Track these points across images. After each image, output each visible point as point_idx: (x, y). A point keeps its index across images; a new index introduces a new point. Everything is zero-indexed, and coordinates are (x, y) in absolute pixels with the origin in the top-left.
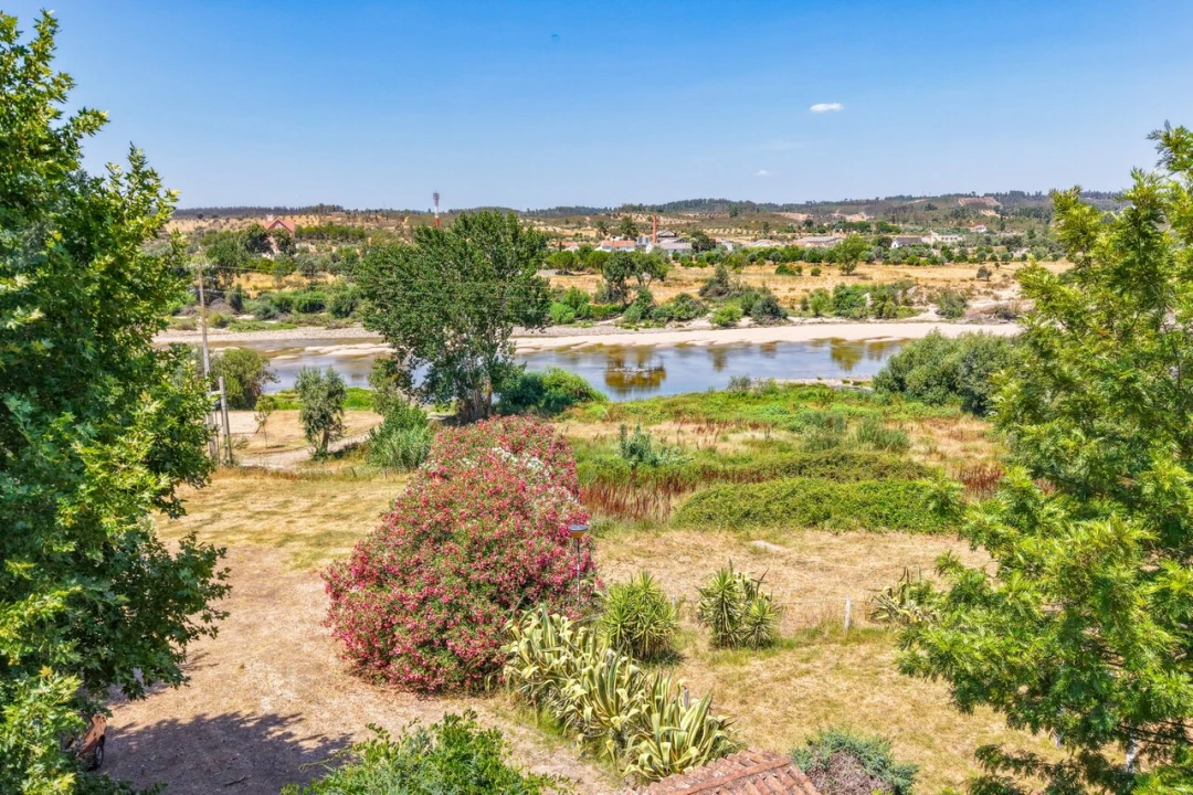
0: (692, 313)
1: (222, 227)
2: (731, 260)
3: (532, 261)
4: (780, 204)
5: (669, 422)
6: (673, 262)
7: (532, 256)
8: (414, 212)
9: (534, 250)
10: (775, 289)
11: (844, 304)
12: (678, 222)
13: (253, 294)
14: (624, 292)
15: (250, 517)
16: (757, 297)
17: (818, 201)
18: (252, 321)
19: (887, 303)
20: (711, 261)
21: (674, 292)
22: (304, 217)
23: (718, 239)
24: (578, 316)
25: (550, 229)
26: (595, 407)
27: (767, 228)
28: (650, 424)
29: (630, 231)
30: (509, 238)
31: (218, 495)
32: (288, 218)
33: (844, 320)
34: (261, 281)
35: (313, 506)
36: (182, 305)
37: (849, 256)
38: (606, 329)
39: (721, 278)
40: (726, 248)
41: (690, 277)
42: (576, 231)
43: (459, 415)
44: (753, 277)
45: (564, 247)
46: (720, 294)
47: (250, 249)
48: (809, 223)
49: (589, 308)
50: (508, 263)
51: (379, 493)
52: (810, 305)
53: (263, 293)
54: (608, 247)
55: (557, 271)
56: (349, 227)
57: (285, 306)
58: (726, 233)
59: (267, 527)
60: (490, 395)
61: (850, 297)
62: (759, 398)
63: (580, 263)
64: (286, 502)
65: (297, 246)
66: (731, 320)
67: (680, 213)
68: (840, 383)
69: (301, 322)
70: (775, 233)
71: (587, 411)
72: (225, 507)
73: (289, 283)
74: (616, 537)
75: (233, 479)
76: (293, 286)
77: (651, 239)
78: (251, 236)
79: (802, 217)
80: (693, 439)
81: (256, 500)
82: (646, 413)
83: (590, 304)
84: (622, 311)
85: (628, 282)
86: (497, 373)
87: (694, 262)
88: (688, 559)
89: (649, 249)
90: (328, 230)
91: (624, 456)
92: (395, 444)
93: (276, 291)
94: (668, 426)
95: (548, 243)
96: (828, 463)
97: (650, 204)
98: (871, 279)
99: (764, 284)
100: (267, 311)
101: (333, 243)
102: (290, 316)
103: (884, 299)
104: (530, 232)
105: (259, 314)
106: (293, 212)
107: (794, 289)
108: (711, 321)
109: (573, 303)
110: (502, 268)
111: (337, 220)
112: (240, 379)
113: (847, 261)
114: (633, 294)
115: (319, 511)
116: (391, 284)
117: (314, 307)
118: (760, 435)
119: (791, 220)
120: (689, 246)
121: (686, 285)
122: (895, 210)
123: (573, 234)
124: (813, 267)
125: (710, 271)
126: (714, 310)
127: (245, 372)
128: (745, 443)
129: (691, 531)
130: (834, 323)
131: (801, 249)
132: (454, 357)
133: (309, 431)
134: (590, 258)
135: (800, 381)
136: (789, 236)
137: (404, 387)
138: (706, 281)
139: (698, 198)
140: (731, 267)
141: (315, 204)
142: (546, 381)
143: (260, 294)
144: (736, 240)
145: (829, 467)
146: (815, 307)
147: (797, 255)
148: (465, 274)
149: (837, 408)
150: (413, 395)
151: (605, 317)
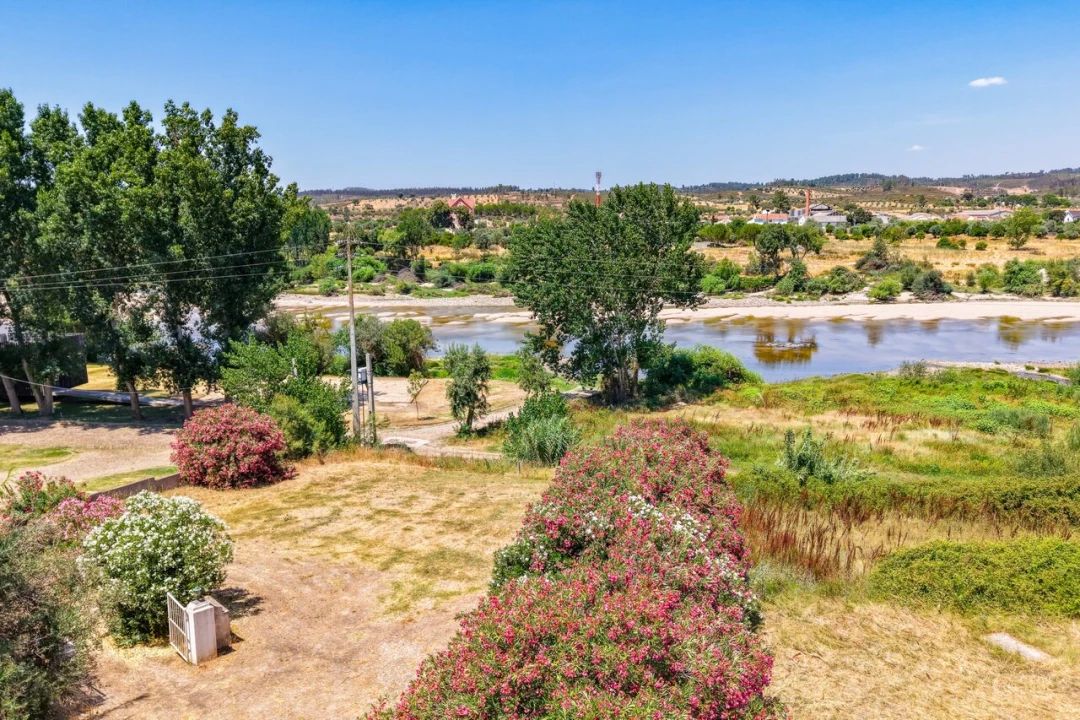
0: (848, 287)
1: (417, 205)
2: (888, 234)
3: (687, 235)
4: (935, 178)
5: (834, 412)
6: (826, 234)
7: (687, 230)
8: (580, 191)
9: (688, 224)
10: (937, 263)
11: (1016, 281)
12: (830, 195)
13: (435, 264)
14: (777, 263)
15: (369, 518)
16: (918, 271)
17: (976, 175)
18: (432, 288)
19: (1067, 281)
20: (866, 233)
21: (829, 265)
22: (485, 196)
23: (874, 213)
24: (729, 287)
25: (703, 203)
26: (748, 390)
27: (922, 201)
28: (812, 412)
29: (783, 204)
30: (664, 212)
31: (347, 483)
32: (472, 196)
33: (1016, 297)
34: (442, 253)
35: (438, 506)
36: (375, 273)
37: (1020, 230)
38: (757, 301)
39: (880, 251)
40: (880, 221)
41: (845, 250)
42: (728, 205)
43: (604, 392)
44: (913, 251)
45: (716, 221)
46: (878, 267)
47: (435, 225)
48: (968, 197)
49: (740, 279)
50: (661, 237)
51: (511, 492)
52: (976, 281)
53: (443, 264)
54: (760, 220)
55: (709, 243)
56: (522, 205)
57: (460, 276)
58: (880, 206)
59: (381, 535)
60: (636, 373)
61: (1025, 273)
62: (936, 387)
63: (733, 236)
64: (412, 498)
65: (476, 222)
66: (890, 294)
67: (831, 187)
68: (1023, 369)
69: (473, 291)
70: (931, 206)
71: (740, 394)
72: (348, 500)
73: (465, 255)
74: (791, 604)
75: (369, 462)
76: (469, 258)
77: (804, 212)
78: (436, 213)
79: (959, 191)
80: (863, 435)
81: (383, 492)
82: (806, 400)
83: (742, 276)
84: (774, 283)
85: (781, 254)
86: (645, 352)
87: (850, 235)
88: (898, 658)
89: (802, 221)
90: (504, 207)
91: (790, 467)
92: (531, 434)
93: (454, 262)
94: (832, 417)
95: (701, 216)
96: (1059, 493)
97: (801, 179)
98: (1044, 254)
99: (925, 258)
100: (445, 280)
101: (508, 219)
102: (463, 284)
103: (1063, 275)
104: (686, 206)
105: (438, 282)
106: (477, 192)
107: (957, 264)
108: (868, 295)
109: (724, 275)
110: (655, 243)
111: (513, 198)
112: (404, 347)
113: (1018, 235)
114: (786, 267)
115: (441, 516)
116: (542, 260)
117: (485, 277)
118: (944, 435)
119: (947, 194)
120: (843, 219)
121: (841, 258)
122: (1062, 183)
123: (725, 207)
124: (978, 241)
125: (867, 244)
126: (872, 283)
127: (408, 341)
128: (927, 444)
129: (898, 607)
130: (1005, 300)
131: (963, 222)
132: (601, 335)
133: (454, 408)
134: (742, 231)
135: (974, 365)
136: (947, 209)
137: (551, 362)
138: (862, 254)
139: (849, 173)
140: (889, 240)
141: (495, 184)
142: (696, 360)
143: (440, 265)
144: (891, 213)
145: (1061, 499)
146: (983, 282)
147: (960, 229)
148: (616, 249)
149: (1035, 405)
150: (560, 371)
151: (757, 288)
